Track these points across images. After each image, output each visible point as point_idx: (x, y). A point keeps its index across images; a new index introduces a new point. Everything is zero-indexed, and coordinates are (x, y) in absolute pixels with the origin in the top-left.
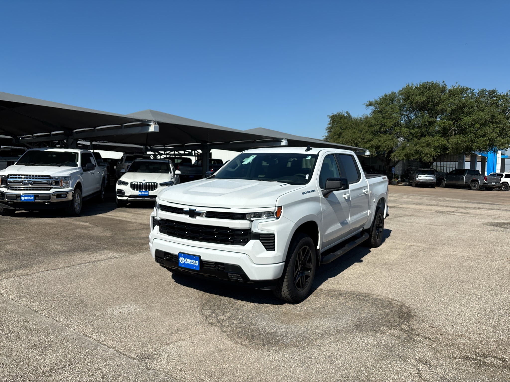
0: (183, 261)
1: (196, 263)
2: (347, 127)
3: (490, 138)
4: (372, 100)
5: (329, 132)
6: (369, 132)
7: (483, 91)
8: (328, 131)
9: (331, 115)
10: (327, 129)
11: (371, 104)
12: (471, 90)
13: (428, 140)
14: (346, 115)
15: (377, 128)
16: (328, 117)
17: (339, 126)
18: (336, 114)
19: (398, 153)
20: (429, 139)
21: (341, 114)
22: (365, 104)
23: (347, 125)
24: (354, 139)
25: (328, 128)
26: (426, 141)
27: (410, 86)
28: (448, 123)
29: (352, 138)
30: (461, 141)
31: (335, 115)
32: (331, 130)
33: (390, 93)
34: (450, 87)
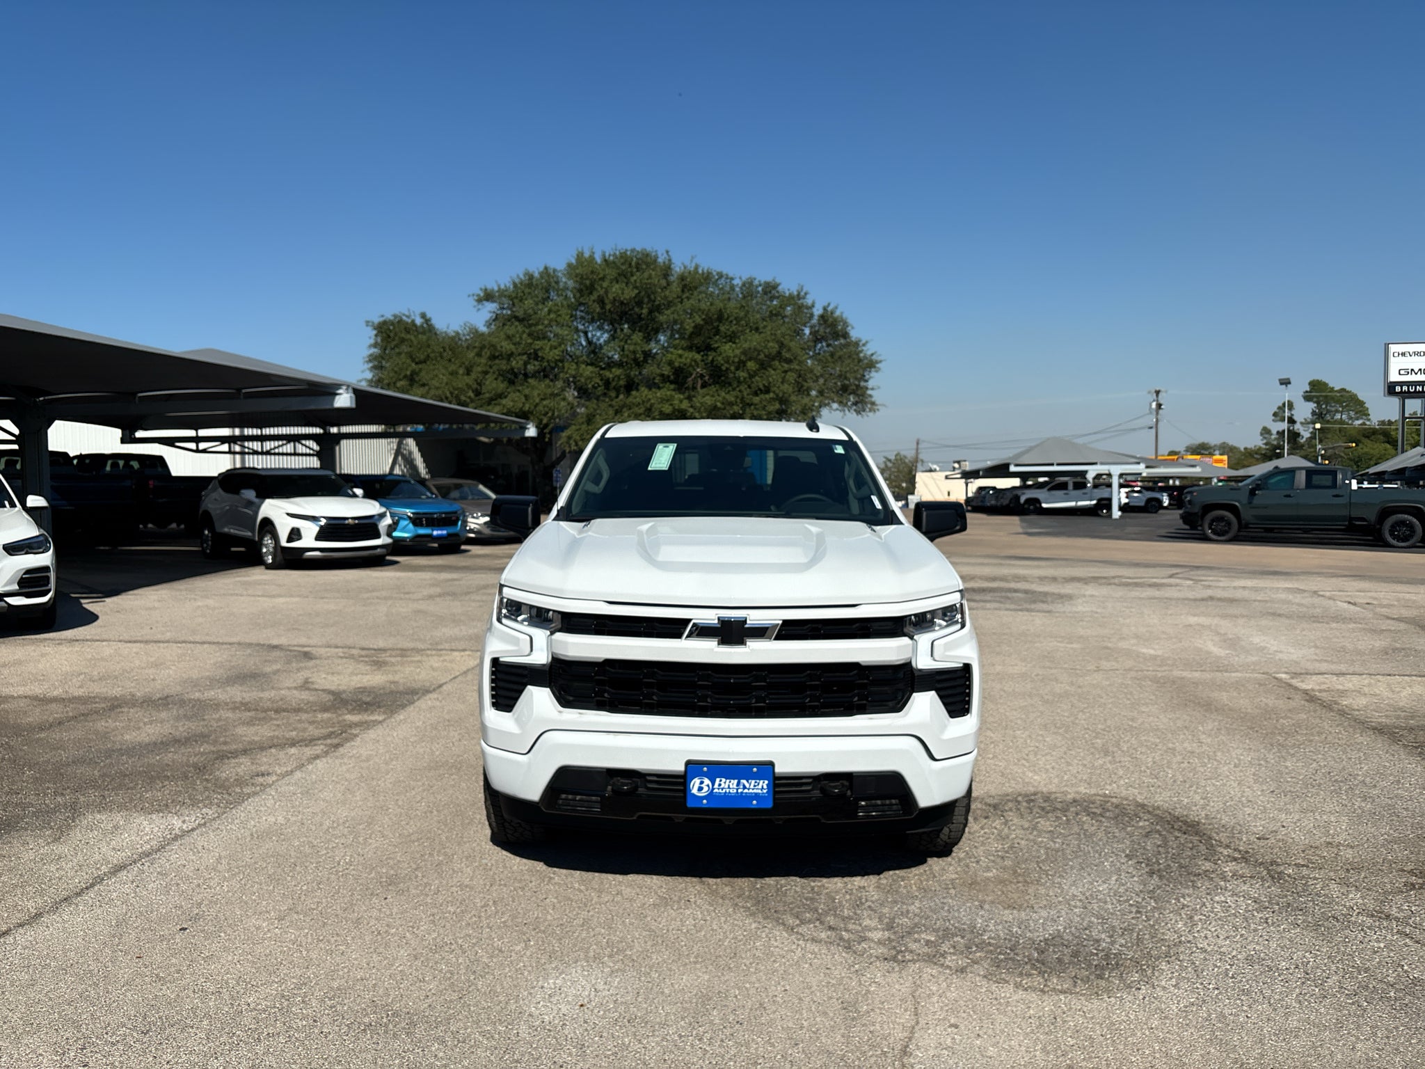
0: (706, 789)
1: (760, 787)
2: (428, 356)
3: (781, 395)
4: (492, 286)
5: (374, 368)
6: (494, 373)
7: (751, 283)
8: (371, 365)
9: (377, 320)
10: (370, 361)
11: (488, 296)
12: (727, 278)
13: (650, 400)
14: (419, 321)
15: (518, 362)
16: (367, 325)
17: (406, 353)
18: (392, 318)
19: (577, 430)
20: (651, 397)
21: (404, 318)
22: (473, 295)
23: (429, 351)
24: (456, 392)
25: (372, 358)
26: (643, 402)
27: (587, 255)
28: (690, 356)
29: (451, 389)
30: (723, 403)
31: (390, 320)
32: (380, 362)
33: (541, 269)
34: (677, 268)
